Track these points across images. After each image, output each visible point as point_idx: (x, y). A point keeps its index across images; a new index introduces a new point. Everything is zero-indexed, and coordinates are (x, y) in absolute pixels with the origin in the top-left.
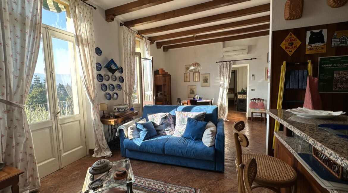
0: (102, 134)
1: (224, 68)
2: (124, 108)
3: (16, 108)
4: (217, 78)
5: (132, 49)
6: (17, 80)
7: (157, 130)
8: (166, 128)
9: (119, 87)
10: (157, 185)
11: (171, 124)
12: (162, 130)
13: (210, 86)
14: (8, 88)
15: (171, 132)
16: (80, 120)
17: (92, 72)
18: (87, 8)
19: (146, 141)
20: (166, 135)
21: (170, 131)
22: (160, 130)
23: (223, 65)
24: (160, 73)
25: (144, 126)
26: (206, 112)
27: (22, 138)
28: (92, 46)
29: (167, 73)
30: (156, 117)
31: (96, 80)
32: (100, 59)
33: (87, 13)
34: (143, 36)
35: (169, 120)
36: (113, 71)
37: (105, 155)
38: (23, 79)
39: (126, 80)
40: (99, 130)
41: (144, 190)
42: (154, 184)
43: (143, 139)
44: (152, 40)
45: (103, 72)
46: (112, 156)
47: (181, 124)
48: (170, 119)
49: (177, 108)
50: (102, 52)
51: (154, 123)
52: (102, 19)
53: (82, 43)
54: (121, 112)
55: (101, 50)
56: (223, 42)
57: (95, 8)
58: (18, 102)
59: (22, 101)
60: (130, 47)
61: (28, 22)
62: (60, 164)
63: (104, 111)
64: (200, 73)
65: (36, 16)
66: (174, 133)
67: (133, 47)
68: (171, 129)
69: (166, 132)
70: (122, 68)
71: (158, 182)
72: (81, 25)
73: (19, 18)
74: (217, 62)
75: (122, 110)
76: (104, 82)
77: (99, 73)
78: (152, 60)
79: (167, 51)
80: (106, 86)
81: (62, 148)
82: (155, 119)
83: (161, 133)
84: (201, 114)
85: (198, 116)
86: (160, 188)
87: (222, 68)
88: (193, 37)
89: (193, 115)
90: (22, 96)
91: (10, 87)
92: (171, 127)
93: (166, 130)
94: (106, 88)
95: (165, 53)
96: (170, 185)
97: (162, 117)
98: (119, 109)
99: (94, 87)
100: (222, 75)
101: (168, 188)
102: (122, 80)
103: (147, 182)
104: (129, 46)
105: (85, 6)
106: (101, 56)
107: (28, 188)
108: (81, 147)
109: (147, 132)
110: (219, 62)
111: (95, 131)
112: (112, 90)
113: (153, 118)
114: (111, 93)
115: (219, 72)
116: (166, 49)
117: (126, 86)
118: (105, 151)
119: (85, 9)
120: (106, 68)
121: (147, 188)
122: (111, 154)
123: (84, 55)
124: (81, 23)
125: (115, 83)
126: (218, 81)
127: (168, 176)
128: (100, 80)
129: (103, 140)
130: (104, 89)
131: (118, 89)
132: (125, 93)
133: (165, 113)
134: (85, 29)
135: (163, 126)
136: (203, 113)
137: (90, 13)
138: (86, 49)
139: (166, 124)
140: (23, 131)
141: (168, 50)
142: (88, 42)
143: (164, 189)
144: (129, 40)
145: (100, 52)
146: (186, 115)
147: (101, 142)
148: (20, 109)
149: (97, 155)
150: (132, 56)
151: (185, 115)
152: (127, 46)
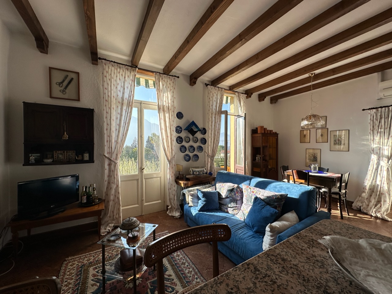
0: (174, 194)
1: (381, 118)
2: (198, 171)
3: (113, 163)
4: (364, 137)
5: (218, 108)
6: (115, 143)
7: (220, 203)
8: (230, 203)
9: (200, 149)
10: (188, 270)
11: (237, 200)
12: (225, 205)
13: (349, 151)
14: (110, 149)
15: (235, 211)
16: (160, 177)
17: (171, 135)
18: (170, 79)
19: (201, 212)
20: (228, 212)
21: (234, 209)
22: (223, 205)
23: (379, 114)
24: (259, 132)
25: (205, 194)
26: (287, 195)
27: (114, 184)
28: (173, 111)
29: (271, 131)
30: (223, 187)
31: (175, 142)
32: (181, 123)
33: (170, 84)
34: (235, 91)
35: (235, 195)
36: (193, 133)
37: (174, 216)
38: (118, 143)
39: (210, 142)
40: (172, 190)
41: (174, 267)
42: (187, 266)
43: (199, 210)
44: (248, 93)
45: (183, 135)
46: (180, 218)
47: (248, 204)
48: (237, 193)
49: (251, 180)
50: (183, 116)
51: (219, 194)
52: (186, 85)
53: (164, 110)
54: (195, 175)
55: (182, 114)
56: (380, 73)
57: (178, 77)
58: (115, 159)
59: (116, 159)
60: (216, 106)
61: (125, 102)
62: (142, 212)
63: (180, 172)
64: (328, 129)
65: (131, 96)
66: (238, 214)
67: (219, 106)
68: (236, 206)
69: (229, 209)
70: (204, 129)
71: (193, 266)
72: (164, 95)
73: (120, 100)
74: (364, 110)
75: (196, 173)
76: (184, 143)
77: (179, 136)
78: (244, 116)
79: (275, 103)
80: (185, 148)
81: (144, 198)
82: (222, 189)
83: (224, 208)
84: (277, 195)
85: (270, 199)
86: (189, 275)
87: (377, 120)
88: (310, 77)
89: (264, 195)
90: (117, 155)
91: (112, 148)
92: (237, 205)
93: (229, 206)
94: (185, 150)
95: (273, 105)
96: (201, 277)
97: (229, 189)
98: (193, 172)
99: (171, 148)
100: (375, 132)
101: (195, 280)
102: (204, 141)
103: (183, 260)
104: (214, 106)
105: (168, 78)
106: (183, 119)
107: (114, 222)
108: (160, 201)
109: (205, 203)
110: (369, 109)
111: (169, 189)
112: (192, 152)
113: (220, 187)
114: (191, 155)
115: (370, 127)
116: (274, 100)
117: (208, 147)
118: (176, 211)
119: (168, 80)
120: (186, 130)
121: (178, 267)
122: (179, 215)
123: (165, 121)
124: (164, 93)
125: (196, 145)
126: (368, 143)
127: (209, 265)
128: (179, 142)
129: (174, 199)
130: (183, 150)
131: (200, 151)
132: (207, 156)
133: (234, 185)
134: (167, 98)
135: (228, 200)
136: (281, 195)
137: (173, 82)
138: (167, 115)
139: (231, 198)
140: (115, 180)
141: (277, 101)
142: (169, 109)
143: (191, 278)
144: (214, 99)
145: (182, 115)
146: (255, 193)
147: (173, 202)
148: (115, 164)
149: (170, 213)
150: (218, 115)
151: (253, 192)
152: (212, 106)
